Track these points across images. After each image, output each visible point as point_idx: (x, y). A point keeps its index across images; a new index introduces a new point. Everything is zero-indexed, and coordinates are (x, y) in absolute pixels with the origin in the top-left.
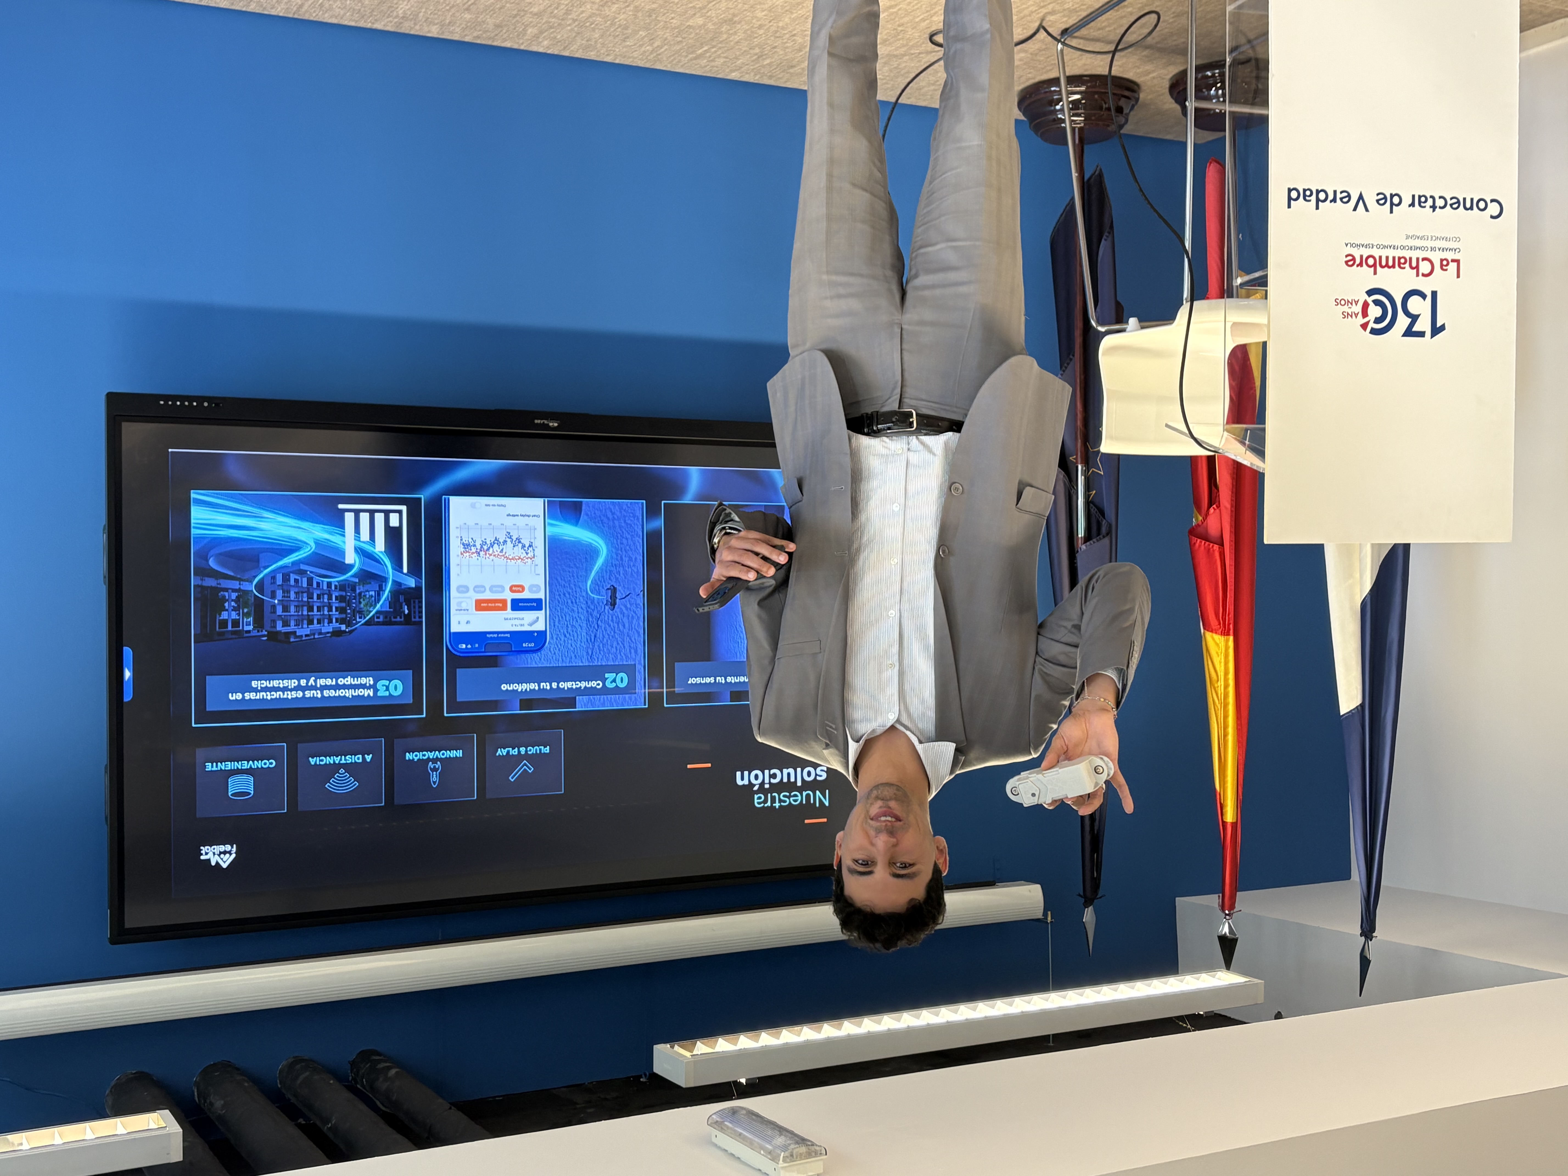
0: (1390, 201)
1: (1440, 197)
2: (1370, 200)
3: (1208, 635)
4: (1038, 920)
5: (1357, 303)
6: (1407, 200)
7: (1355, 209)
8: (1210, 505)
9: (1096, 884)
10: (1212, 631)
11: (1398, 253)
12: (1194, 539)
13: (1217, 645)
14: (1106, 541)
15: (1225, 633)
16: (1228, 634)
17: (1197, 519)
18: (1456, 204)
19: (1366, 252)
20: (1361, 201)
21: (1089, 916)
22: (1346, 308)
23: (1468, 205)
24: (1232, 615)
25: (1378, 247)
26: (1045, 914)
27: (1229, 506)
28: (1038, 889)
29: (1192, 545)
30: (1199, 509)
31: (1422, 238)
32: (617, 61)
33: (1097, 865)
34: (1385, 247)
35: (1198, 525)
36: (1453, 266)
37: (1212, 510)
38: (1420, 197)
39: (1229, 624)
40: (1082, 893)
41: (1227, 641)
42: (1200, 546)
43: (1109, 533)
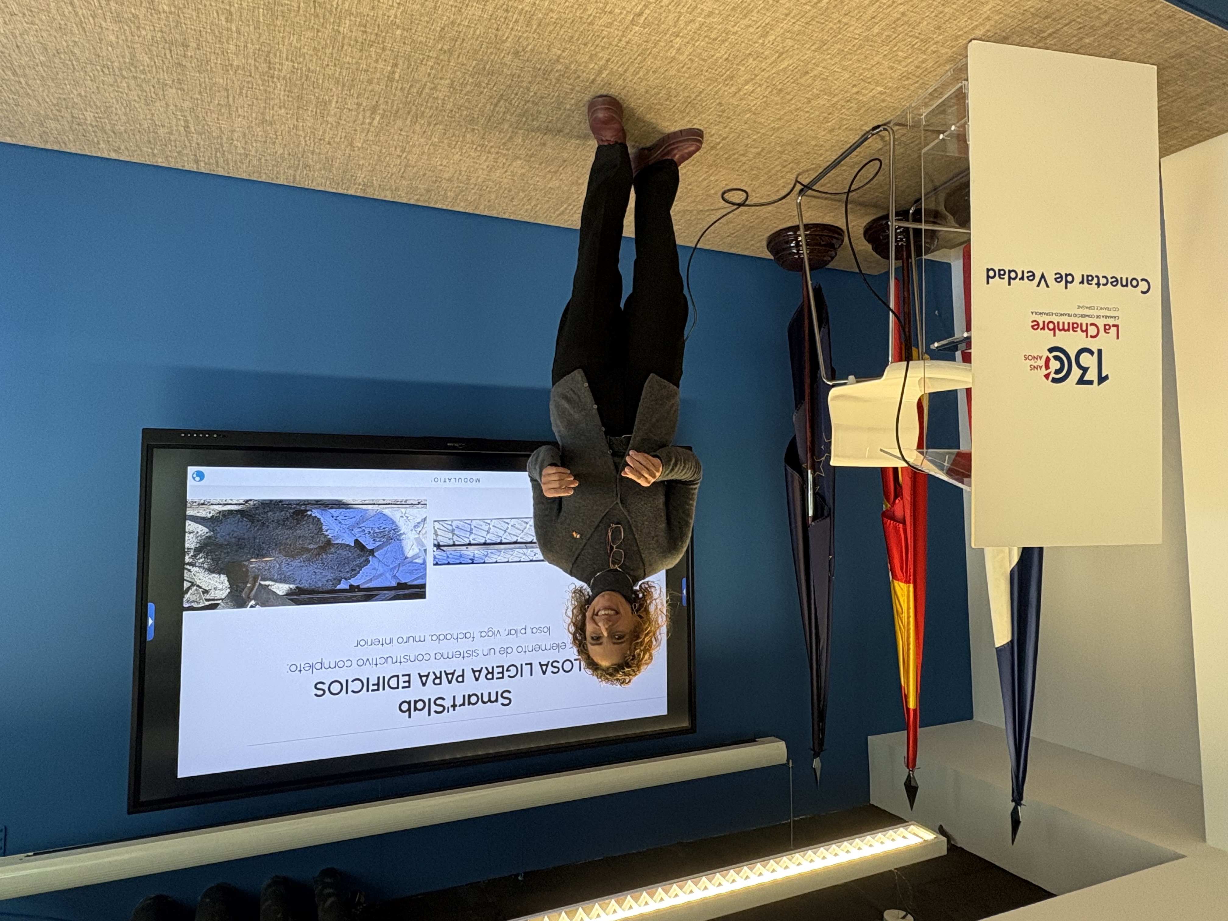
0: (1064, 279)
1: (1104, 277)
2: (1050, 279)
3: (896, 583)
4: (784, 765)
5: (1041, 358)
6: (1078, 279)
7: (1038, 285)
8: (895, 498)
9: (821, 742)
10: (898, 580)
11: (1072, 320)
12: (886, 519)
13: (902, 589)
14: (828, 520)
15: (907, 582)
16: (909, 582)
17: (886, 506)
18: (1116, 282)
19: (1047, 319)
20: (1043, 280)
21: (817, 763)
22: (1032, 362)
23: (1124, 283)
24: (912, 570)
25: (1057, 314)
26: (788, 760)
27: (909, 499)
28: (782, 745)
29: (884, 524)
30: (888, 499)
31: (1090, 308)
32: (512, 218)
33: (822, 730)
34: (1062, 315)
35: (887, 510)
36: (1114, 329)
37: (897, 501)
38: (1088, 276)
39: (910, 576)
40: (812, 747)
41: (909, 587)
42: (890, 524)
43: (829, 515)
